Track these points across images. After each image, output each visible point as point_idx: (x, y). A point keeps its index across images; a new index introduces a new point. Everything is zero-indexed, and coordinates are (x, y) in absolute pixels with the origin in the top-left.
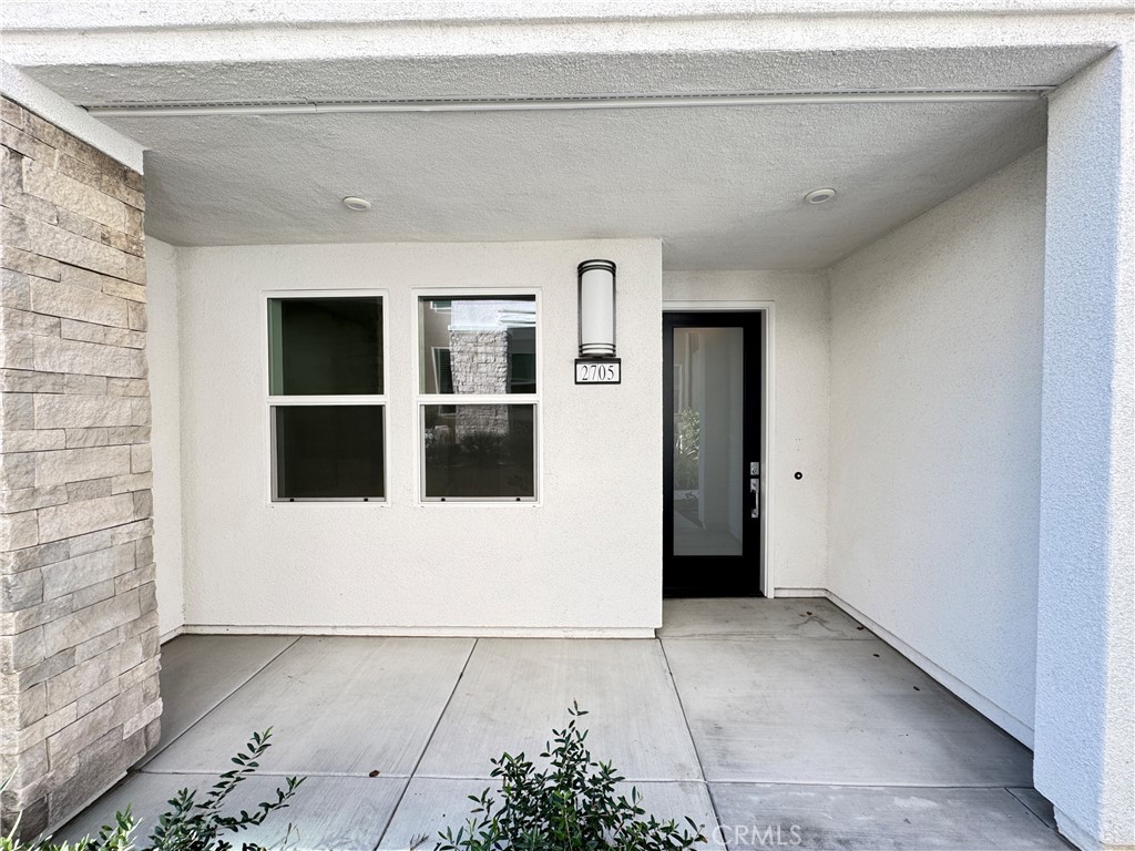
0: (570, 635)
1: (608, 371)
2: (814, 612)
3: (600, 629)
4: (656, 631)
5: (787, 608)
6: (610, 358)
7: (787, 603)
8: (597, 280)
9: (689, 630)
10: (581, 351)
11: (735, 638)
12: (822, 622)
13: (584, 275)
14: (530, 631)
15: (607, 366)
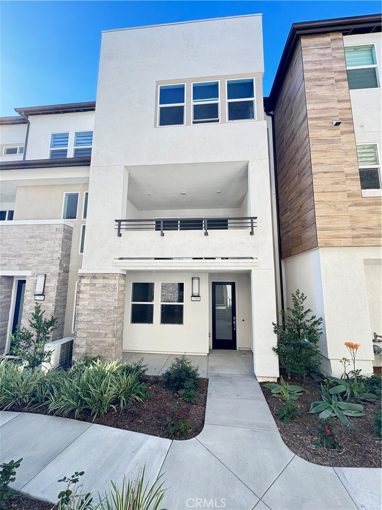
1: (198, 299)
2: (246, 353)
4: (207, 354)
7: (241, 351)
8: (196, 281)
10: (192, 295)
13: (193, 280)
15: (198, 297)
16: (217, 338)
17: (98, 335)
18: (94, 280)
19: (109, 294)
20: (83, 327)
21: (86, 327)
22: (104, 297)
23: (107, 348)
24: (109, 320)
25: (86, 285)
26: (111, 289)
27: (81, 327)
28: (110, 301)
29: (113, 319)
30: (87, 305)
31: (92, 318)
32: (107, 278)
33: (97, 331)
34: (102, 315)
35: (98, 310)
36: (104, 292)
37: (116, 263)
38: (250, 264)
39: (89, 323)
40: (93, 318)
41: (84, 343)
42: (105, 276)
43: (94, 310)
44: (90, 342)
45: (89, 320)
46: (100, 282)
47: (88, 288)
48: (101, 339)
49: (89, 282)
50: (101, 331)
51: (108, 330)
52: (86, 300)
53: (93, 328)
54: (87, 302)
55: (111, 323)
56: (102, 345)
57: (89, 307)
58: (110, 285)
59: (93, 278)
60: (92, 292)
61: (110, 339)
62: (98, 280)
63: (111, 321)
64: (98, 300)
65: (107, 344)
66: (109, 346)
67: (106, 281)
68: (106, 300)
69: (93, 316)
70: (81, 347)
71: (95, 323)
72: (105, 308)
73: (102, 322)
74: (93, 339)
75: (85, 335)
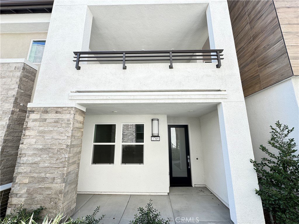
0: (150, 194)
1: (158, 139)
2: (202, 190)
3: (156, 193)
4: (168, 193)
5: (197, 189)
6: (158, 136)
7: (197, 188)
8: (155, 122)
9: (175, 194)
10: (152, 135)
11: (185, 195)
12: (203, 192)
13: (153, 121)
14: (142, 193)
15: (157, 137)
16: (173, 176)
17: (43, 180)
18: (45, 115)
19: (61, 130)
20: (25, 170)
21: (29, 171)
22: (55, 134)
23: (53, 196)
24: (58, 161)
25: (35, 120)
26: (64, 125)
27: (22, 171)
28: (62, 138)
29: (63, 160)
30: (33, 143)
31: (37, 159)
32: (60, 113)
33: (43, 175)
34: (50, 155)
35: (46, 149)
36: (55, 129)
37: (71, 96)
38: (219, 97)
39: (34, 166)
40: (39, 159)
41: (24, 191)
42: (58, 111)
43: (41, 150)
44: (32, 189)
45: (33, 162)
46: (51, 117)
47: (37, 124)
48: (47, 185)
49: (39, 117)
50: (48, 175)
51: (56, 174)
52: (33, 138)
53: (37, 171)
54: (34, 140)
55: (61, 165)
56: (47, 193)
57: (35, 146)
58: (63, 120)
59: (44, 113)
60: (41, 128)
61: (58, 185)
62: (49, 114)
63: (61, 163)
64: (47, 138)
65: (54, 191)
66: (56, 194)
67: (59, 116)
68: (56, 137)
69: (40, 156)
70: (20, 197)
71: (41, 165)
72: (54, 147)
73: (50, 163)
74: (37, 186)
75: (27, 181)
